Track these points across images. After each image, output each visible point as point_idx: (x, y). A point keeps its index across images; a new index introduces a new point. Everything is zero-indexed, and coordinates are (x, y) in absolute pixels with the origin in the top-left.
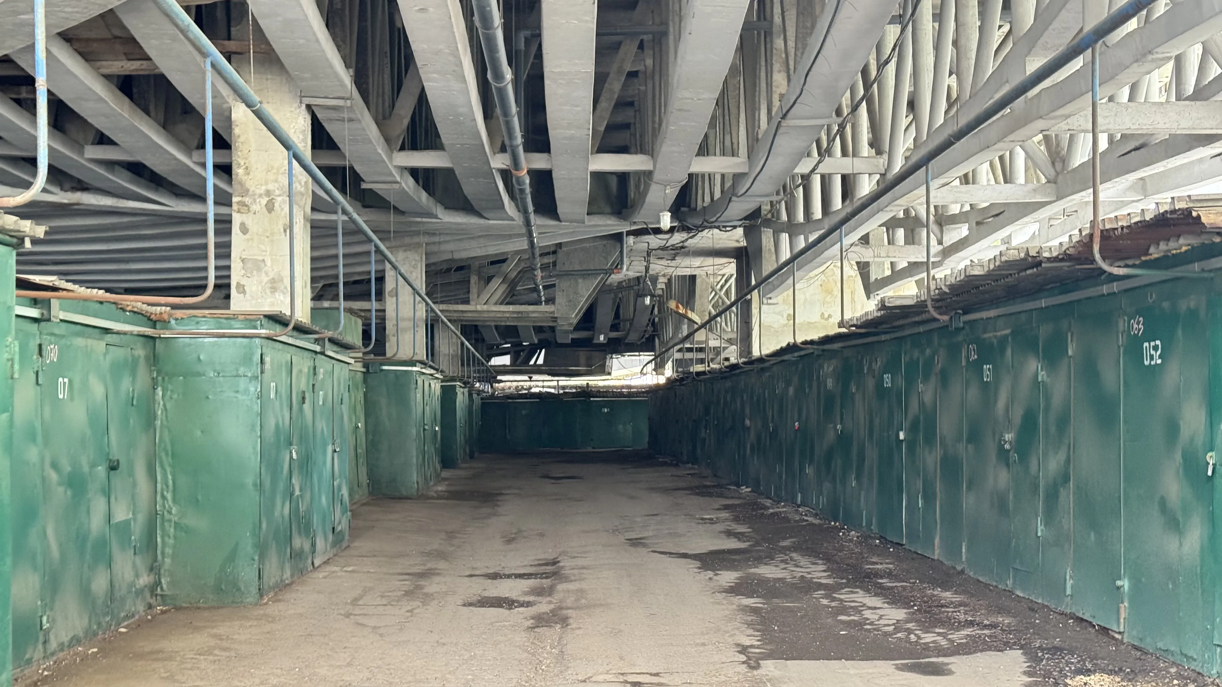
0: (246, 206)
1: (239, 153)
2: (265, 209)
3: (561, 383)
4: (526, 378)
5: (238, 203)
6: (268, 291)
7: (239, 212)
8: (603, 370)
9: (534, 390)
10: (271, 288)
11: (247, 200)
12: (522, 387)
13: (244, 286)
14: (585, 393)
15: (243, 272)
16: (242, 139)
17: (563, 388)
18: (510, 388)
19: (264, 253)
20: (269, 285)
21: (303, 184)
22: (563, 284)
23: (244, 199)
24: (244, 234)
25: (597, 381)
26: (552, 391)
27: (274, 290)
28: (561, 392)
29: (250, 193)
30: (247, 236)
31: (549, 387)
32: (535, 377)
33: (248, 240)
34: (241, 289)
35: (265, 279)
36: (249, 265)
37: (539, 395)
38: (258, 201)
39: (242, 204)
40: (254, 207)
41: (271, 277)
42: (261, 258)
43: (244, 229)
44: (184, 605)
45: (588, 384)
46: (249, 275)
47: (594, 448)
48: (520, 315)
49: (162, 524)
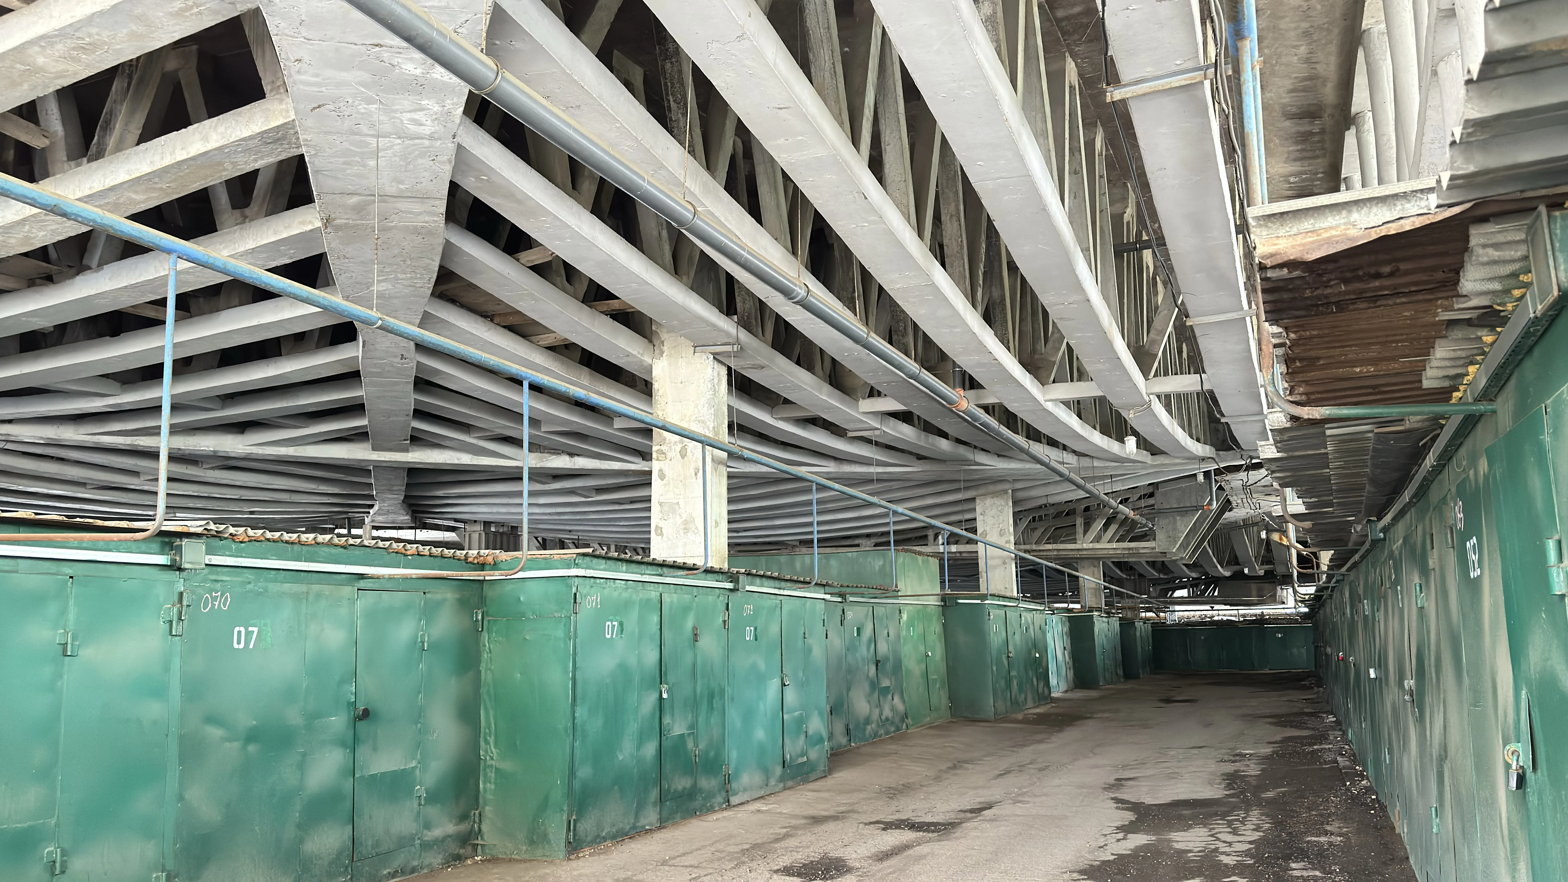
0: (664, 453)
1: (658, 406)
2: (679, 455)
3: (1241, 612)
4: (1208, 607)
5: (657, 451)
6: (682, 532)
7: (658, 459)
8: (1273, 599)
9: (1216, 618)
10: (684, 529)
11: (663, 448)
12: (1206, 616)
13: (661, 528)
14: (1261, 620)
15: (661, 515)
16: (660, 393)
17: (1244, 616)
18: (1194, 617)
19: (678, 497)
20: (682, 526)
21: (711, 429)
22: (1162, 522)
23: (662, 448)
24: (662, 480)
25: (1268, 610)
26: (1233, 619)
27: (686, 530)
28: (1242, 619)
29: (667, 441)
30: (665, 481)
31: (1231, 616)
32: (1216, 607)
33: (665, 485)
34: (659, 531)
35: (679, 521)
36: (666, 508)
37: (1221, 622)
38: (673, 448)
39: (662, 452)
40: (670, 455)
41: (684, 518)
42: (676, 501)
43: (662, 476)
44: (500, 856)
45: (1262, 613)
46: (666, 518)
47: (1270, 670)
48: (1131, 552)
49: (485, 770)
